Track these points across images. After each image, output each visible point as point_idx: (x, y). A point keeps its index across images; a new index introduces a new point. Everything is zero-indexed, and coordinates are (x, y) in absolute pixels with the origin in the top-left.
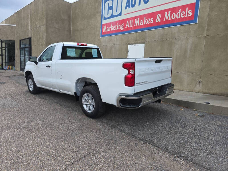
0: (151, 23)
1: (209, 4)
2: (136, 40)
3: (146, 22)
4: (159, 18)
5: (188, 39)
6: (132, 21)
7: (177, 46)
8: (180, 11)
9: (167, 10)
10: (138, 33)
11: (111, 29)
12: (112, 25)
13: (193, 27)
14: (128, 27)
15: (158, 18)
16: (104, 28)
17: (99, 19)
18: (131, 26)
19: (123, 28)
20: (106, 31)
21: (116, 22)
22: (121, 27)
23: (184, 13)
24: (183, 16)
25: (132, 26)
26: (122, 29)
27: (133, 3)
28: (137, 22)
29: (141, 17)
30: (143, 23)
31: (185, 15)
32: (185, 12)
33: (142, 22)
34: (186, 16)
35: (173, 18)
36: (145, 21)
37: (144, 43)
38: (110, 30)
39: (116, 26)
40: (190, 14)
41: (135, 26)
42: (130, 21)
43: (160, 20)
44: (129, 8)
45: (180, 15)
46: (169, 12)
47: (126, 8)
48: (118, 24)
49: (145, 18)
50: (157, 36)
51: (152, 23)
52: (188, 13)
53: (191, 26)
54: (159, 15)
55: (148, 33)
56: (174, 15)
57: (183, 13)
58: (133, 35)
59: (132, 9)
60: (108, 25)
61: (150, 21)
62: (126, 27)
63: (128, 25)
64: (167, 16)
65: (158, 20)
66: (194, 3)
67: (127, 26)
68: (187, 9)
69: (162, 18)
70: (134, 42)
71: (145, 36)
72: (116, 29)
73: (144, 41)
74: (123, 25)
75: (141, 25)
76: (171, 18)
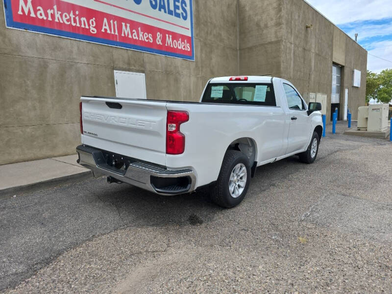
0: (150, 41)
2: (129, 64)
3: (144, 37)
4: (160, 38)
5: (190, 77)
6: (115, 22)
8: (180, 39)
9: (168, 32)
10: (129, 52)
11: (53, 16)
12: (55, 7)
14: (109, 32)
15: (158, 38)
16: (21, 3)
18: (115, 31)
19: (95, 30)
20: (33, 15)
22: (89, 25)
24: (184, 47)
25: (117, 33)
26: (93, 31)
28: (126, 30)
29: (134, 25)
30: (138, 36)
33: (135, 33)
34: (186, 49)
35: (175, 47)
36: (141, 35)
38: (50, 19)
39: (72, 16)
40: (188, 49)
41: (123, 35)
42: (112, 22)
43: (162, 42)
46: (170, 36)
48: (77, 13)
49: (139, 29)
51: (152, 42)
52: (187, 47)
53: (190, 63)
54: (159, 33)
56: (175, 42)
57: (183, 44)
58: (121, 54)
61: (148, 38)
62: (103, 30)
63: (107, 28)
64: (169, 41)
65: (158, 41)
66: (190, 37)
67: (106, 30)
68: (186, 41)
70: (124, 67)
71: (143, 60)
72: (74, 24)
73: (142, 69)
74: (94, 22)
75: (134, 38)
76: (173, 45)
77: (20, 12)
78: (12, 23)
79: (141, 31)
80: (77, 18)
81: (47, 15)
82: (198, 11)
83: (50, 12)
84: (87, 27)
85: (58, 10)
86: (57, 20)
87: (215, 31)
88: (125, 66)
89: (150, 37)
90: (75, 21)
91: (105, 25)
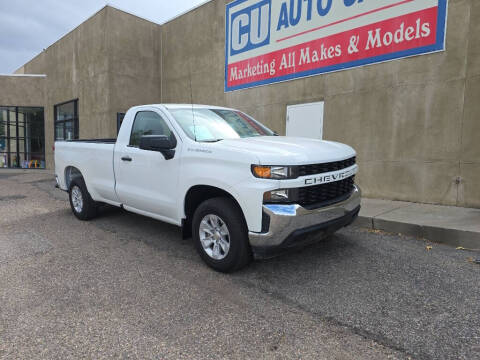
0: (336, 55)
1: (469, 7)
2: (304, 95)
3: (326, 54)
4: (355, 44)
5: (423, 86)
6: (294, 54)
7: (399, 104)
8: (402, 26)
9: (373, 27)
10: (307, 80)
11: (246, 73)
12: (248, 66)
13: (433, 60)
14: (286, 67)
15: (352, 44)
16: (232, 72)
17: (221, 54)
18: (292, 63)
19: (274, 71)
20: (236, 79)
21: (259, 58)
22: (270, 68)
23: (412, 30)
24: (410, 36)
25: (294, 65)
26: (272, 73)
27: (295, 17)
28: (305, 56)
29: (314, 45)
30: (319, 57)
31: (414, 33)
32: (415, 29)
33: (316, 55)
34: (418, 36)
35: (386, 43)
36: (323, 53)
37: (321, 100)
38: (245, 77)
39: (258, 66)
40: (425, 33)
41: (300, 63)
42: (290, 55)
43: (358, 47)
44: (287, 26)
45: (403, 35)
46: (378, 31)
47: (279, 29)
48: (262, 62)
49: (322, 46)
50: (352, 83)
51: (339, 55)
53: (429, 58)
54: (354, 37)
55: (331, 78)
56: (388, 36)
57: (409, 31)
58: (297, 85)
59: (291, 29)
60: (241, 65)
61: (334, 52)
62: (281, 68)
63: (285, 63)
64: (374, 39)
65: (352, 49)
66: (435, 8)
67: (283, 66)
68: (418, 21)
69: (361, 44)
71: (324, 84)
72: (258, 73)
73: (321, 96)
74: (274, 63)
75: (314, 61)
76: (382, 42)
77: (231, 80)
78: (227, 89)
79: (324, 48)
80: (261, 67)
81: (243, 75)
83: (245, 71)
84: (268, 71)
85: (250, 66)
86: (249, 76)
88: (300, 99)
89: (337, 50)
90: (260, 70)
91: (283, 62)
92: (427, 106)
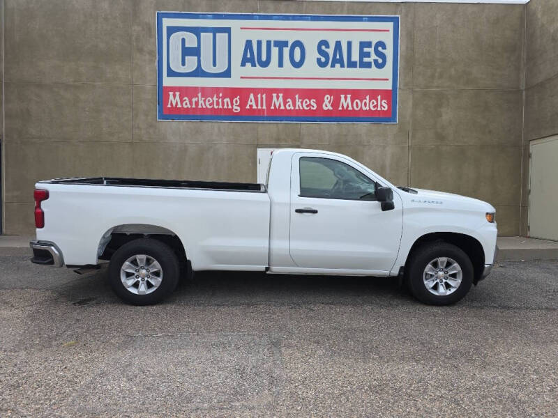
0: (312, 108)
1: (411, 96)
2: (278, 139)
3: (302, 105)
4: (329, 102)
5: (384, 147)
6: (264, 96)
8: (368, 97)
9: (346, 92)
10: (280, 125)
11: (197, 103)
12: (200, 95)
13: (390, 128)
14: (254, 107)
15: (326, 101)
16: (171, 97)
17: (150, 69)
18: (262, 105)
19: (238, 108)
20: (179, 106)
21: (216, 91)
22: (232, 104)
23: (375, 103)
24: (374, 107)
25: (264, 107)
26: (236, 110)
27: (264, 58)
28: (277, 101)
29: (288, 93)
30: (294, 106)
31: (376, 106)
32: (377, 103)
33: (291, 103)
34: (379, 109)
35: (356, 109)
36: (298, 103)
37: (298, 147)
38: (194, 106)
39: (215, 99)
40: (384, 107)
41: (272, 108)
42: (259, 96)
43: (332, 106)
44: (254, 65)
45: (368, 105)
46: (349, 96)
47: (243, 64)
48: (221, 95)
49: (297, 96)
50: (327, 136)
51: (314, 109)
52: (381, 105)
53: (388, 127)
54: (328, 96)
55: (307, 128)
56: (357, 103)
57: (373, 103)
58: (269, 129)
59: (258, 71)
60: (186, 92)
61: (310, 105)
62: (248, 107)
63: (253, 103)
64: (345, 102)
65: (326, 106)
66: (390, 91)
67: (251, 106)
68: (379, 97)
69: (336, 103)
71: (300, 133)
72: (216, 107)
73: (298, 143)
74: (238, 100)
75: (288, 108)
76: (352, 107)
77: (169, 106)
78: (163, 116)
79: (299, 98)
80: (220, 100)
81: (191, 104)
82: (411, 49)
83: (194, 100)
84: (230, 107)
85: (202, 96)
86: (200, 107)
87: (453, 70)
88: (273, 143)
89: (312, 104)
90: (218, 104)
91: (251, 101)
92: (388, 162)
